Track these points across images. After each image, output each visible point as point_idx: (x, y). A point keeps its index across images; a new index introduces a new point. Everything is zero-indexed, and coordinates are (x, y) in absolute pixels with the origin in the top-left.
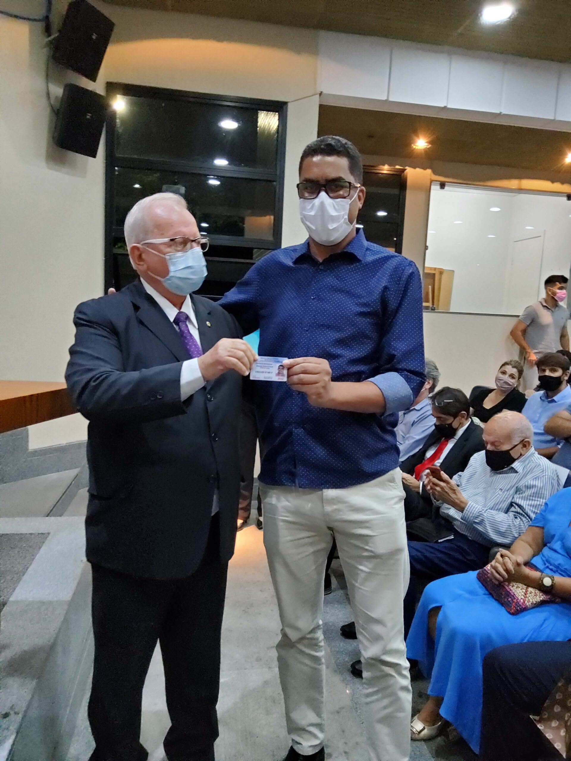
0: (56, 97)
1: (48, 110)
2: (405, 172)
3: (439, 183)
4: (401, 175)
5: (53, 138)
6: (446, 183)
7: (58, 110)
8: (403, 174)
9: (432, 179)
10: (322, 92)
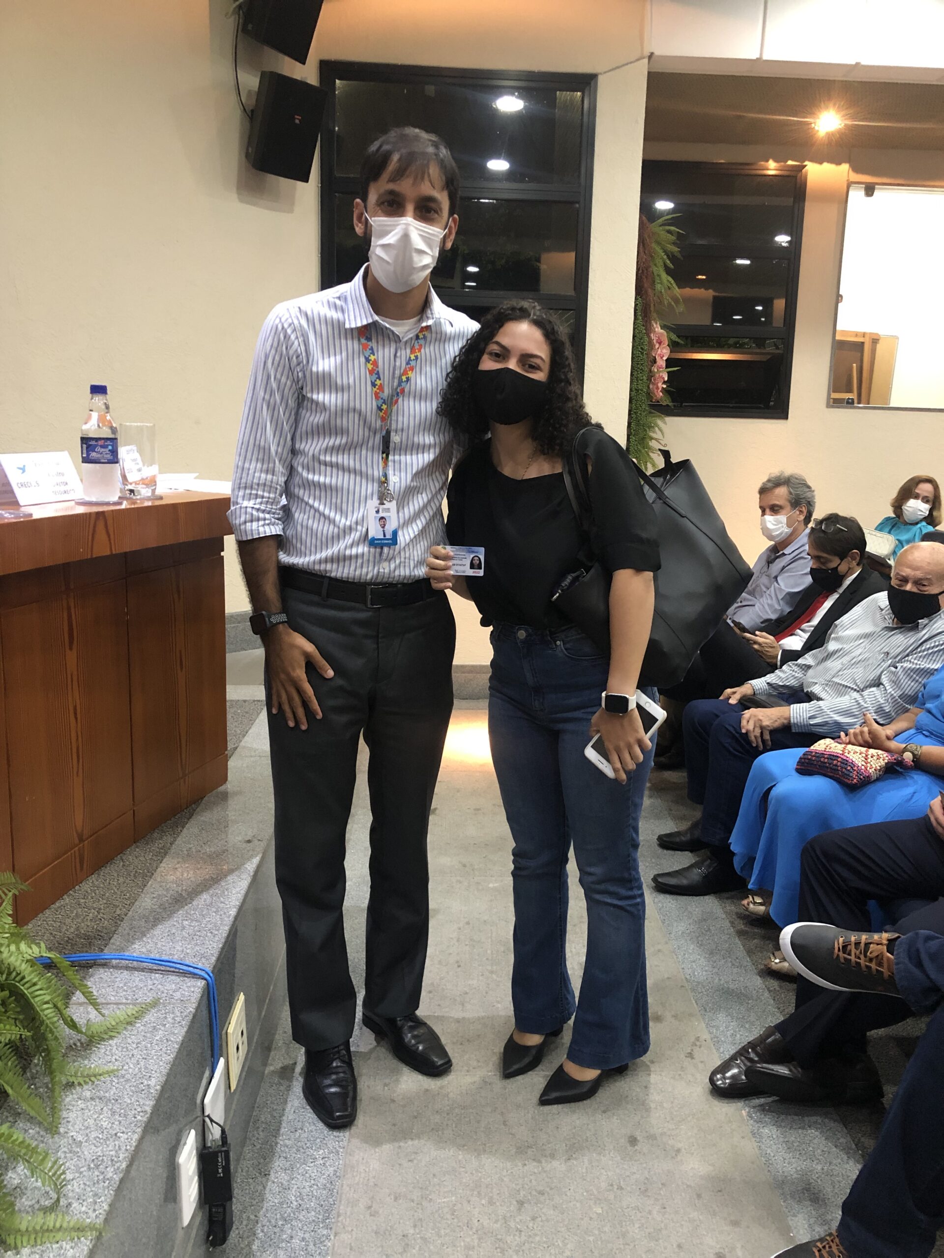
0: (250, 92)
1: (238, 112)
2: (804, 171)
3: (864, 186)
4: (796, 177)
5: (247, 155)
6: (877, 186)
7: (252, 111)
8: (799, 175)
9: (851, 180)
10: (652, 54)
